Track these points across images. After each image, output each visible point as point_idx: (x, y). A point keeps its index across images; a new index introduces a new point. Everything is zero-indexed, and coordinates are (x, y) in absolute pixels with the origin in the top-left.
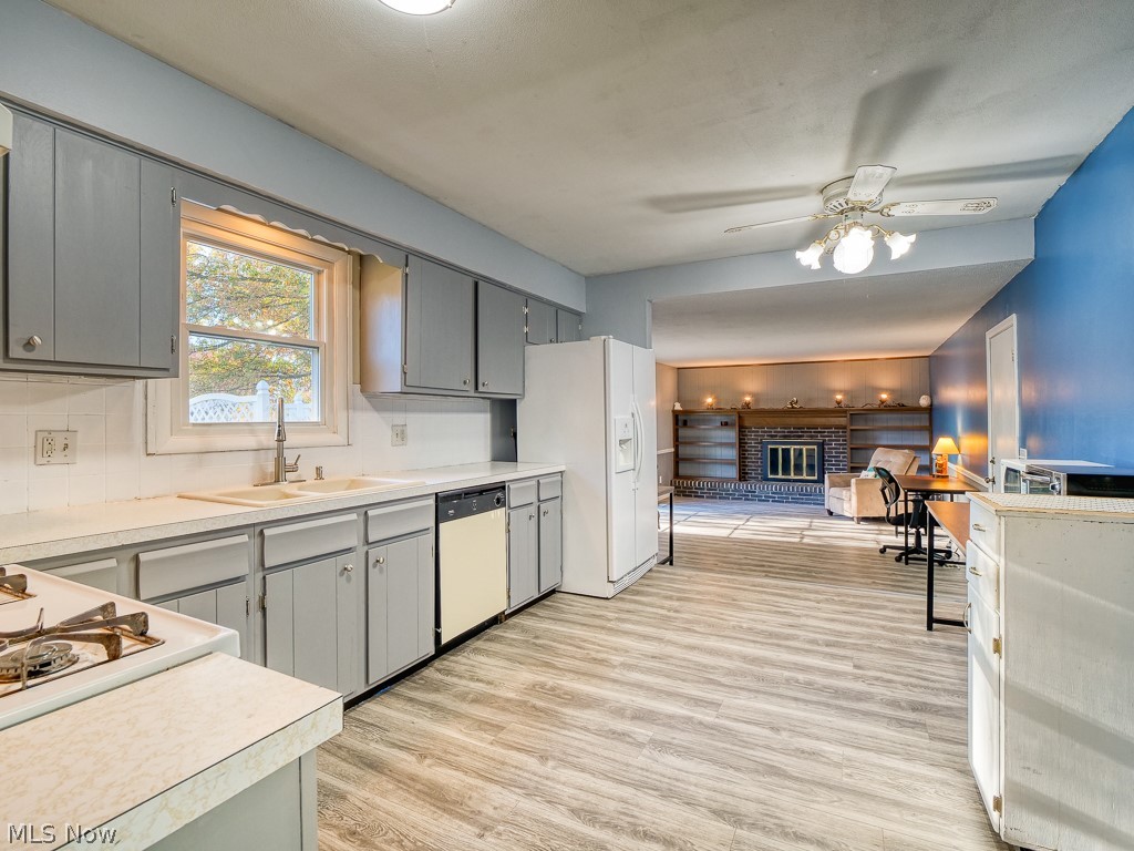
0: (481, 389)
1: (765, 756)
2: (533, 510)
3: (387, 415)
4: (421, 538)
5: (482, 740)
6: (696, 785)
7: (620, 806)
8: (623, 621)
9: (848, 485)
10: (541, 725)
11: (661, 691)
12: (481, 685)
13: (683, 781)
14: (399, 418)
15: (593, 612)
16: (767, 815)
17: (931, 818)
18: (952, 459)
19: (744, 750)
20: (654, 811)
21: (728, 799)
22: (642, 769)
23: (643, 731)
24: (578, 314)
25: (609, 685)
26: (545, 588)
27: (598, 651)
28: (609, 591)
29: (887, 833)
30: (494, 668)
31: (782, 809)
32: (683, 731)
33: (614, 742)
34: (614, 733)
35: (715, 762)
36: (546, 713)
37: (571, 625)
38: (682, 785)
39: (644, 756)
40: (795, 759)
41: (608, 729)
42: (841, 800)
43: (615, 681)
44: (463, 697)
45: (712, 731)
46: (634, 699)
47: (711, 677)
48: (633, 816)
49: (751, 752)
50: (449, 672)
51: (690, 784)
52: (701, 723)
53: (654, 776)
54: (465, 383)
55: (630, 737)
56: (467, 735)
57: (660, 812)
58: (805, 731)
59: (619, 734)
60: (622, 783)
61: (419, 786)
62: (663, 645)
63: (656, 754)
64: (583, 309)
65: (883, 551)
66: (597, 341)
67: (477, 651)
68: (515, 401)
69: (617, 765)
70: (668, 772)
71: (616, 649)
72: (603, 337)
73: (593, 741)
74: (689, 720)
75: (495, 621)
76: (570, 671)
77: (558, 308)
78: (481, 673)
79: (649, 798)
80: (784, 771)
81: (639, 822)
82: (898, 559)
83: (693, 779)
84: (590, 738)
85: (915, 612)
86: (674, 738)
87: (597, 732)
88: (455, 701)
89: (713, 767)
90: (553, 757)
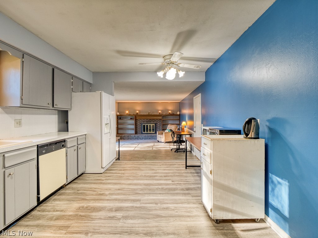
0: (55, 106)
1: (155, 212)
2: (76, 148)
3: (13, 115)
4: (31, 163)
5: (61, 234)
6: (138, 227)
8: (108, 180)
9: (163, 134)
10: (84, 222)
11: (122, 200)
12: (58, 212)
13: (134, 227)
14: (18, 117)
15: (97, 178)
16: (159, 230)
17: (196, 218)
18: (185, 127)
19: (149, 212)
21: (148, 229)
22: (121, 227)
23: (119, 214)
24: (90, 84)
25: (106, 202)
26: (79, 174)
27: (101, 191)
28: (102, 171)
29: (188, 225)
30: (63, 205)
31: (163, 227)
32: (131, 211)
33: (111, 221)
34: (110, 218)
35: (142, 218)
36: (85, 217)
37: (90, 184)
38: (134, 229)
39: (121, 222)
40: (163, 211)
41: (107, 217)
42: (176, 219)
43: (108, 200)
44: (51, 219)
45: (140, 209)
46: (115, 204)
47: (137, 192)
49: (151, 212)
50: (44, 211)
51: (136, 227)
52: (136, 207)
53: (125, 228)
54: (48, 104)
55: (116, 217)
56: (55, 233)
58: (164, 202)
59: (112, 217)
60: (115, 234)
62: (121, 185)
63: (125, 221)
64: (91, 82)
65: (171, 150)
66: (98, 93)
67: (55, 200)
68: (68, 111)
69: (113, 228)
70: (129, 226)
71: (107, 189)
72: (100, 91)
73: (103, 222)
74: (132, 207)
75: (61, 188)
76: (92, 200)
77: (83, 81)
78: (58, 208)
79: (125, 236)
80: (161, 215)
82: (175, 152)
83: (137, 226)
84: (102, 221)
85: (182, 165)
86: (129, 214)
87: (104, 219)
88: (48, 221)
89: (142, 220)
90: (90, 232)
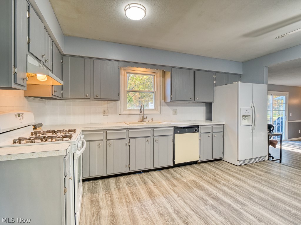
0: (196, 100)
2: (210, 135)
5: (169, 187)
6: (213, 221)
7: (186, 214)
8: (239, 174)
10: (185, 189)
11: (228, 194)
12: (180, 176)
13: (210, 218)
14: (175, 108)
15: (228, 168)
19: (240, 220)
20: (194, 220)
22: (201, 210)
23: (211, 202)
24: (240, 75)
25: (213, 187)
27: (219, 178)
28: (238, 164)
30: (186, 173)
32: (224, 207)
33: (200, 201)
34: (202, 199)
35: (225, 218)
36: (189, 188)
37: (218, 170)
39: (205, 207)
41: (201, 197)
43: (216, 187)
44: (173, 177)
45: (234, 211)
46: (217, 193)
47: (252, 197)
48: (187, 218)
50: (175, 171)
51: (211, 219)
52: (233, 208)
53: (203, 213)
54: (190, 99)
55: (206, 201)
56: (167, 185)
57: (196, 221)
59: (204, 200)
60: (192, 210)
61: (149, 190)
62: (243, 183)
63: (209, 208)
66: (235, 83)
67: (186, 169)
69: (195, 206)
70: (208, 214)
71: (225, 180)
72: (237, 82)
73: (195, 198)
74: (230, 205)
75: (196, 163)
76: (205, 180)
78: (182, 174)
79: (196, 217)
81: (188, 220)
83: (213, 219)
84: (195, 197)
86: (219, 207)
87: (198, 197)
88: (171, 177)
89: (224, 219)
90: (181, 197)
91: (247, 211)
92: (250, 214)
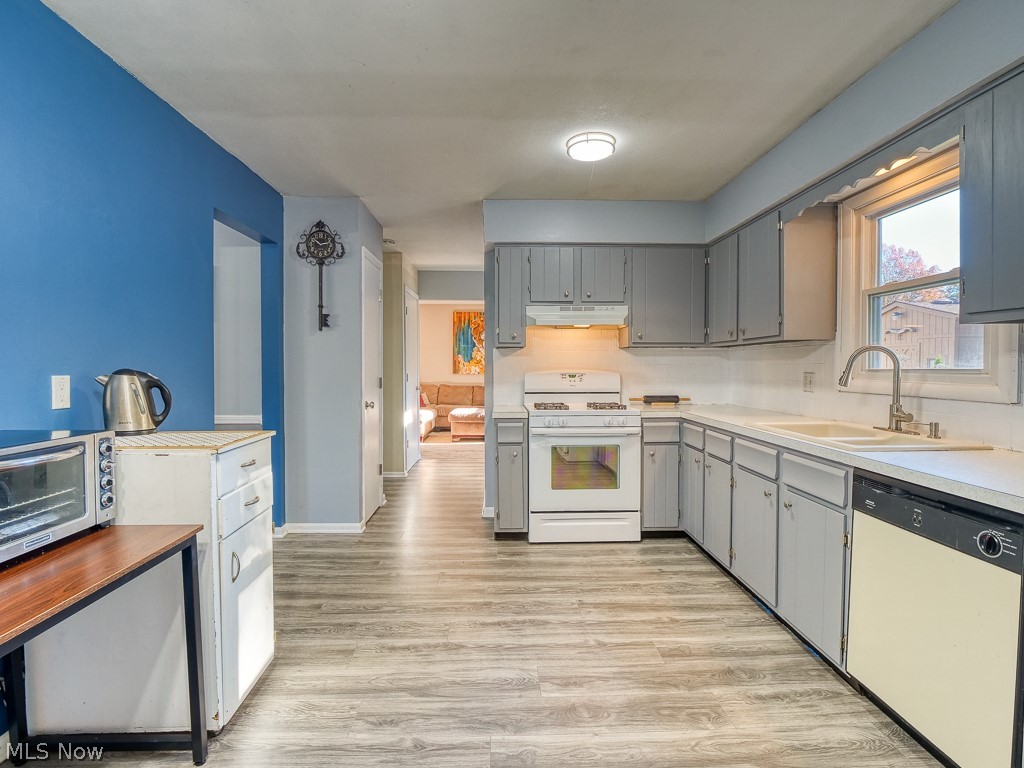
1: (429, 705)
6: (482, 660)
13: (492, 660)
19: (452, 705)
20: (501, 636)
23: (553, 695)
32: (516, 709)
33: (567, 675)
34: (575, 683)
35: (474, 684)
39: (534, 671)
41: (586, 686)
45: (487, 719)
49: (444, 705)
51: (486, 660)
52: (503, 727)
53: (516, 658)
55: (559, 685)
59: (570, 684)
63: (526, 676)
69: (548, 656)
70: (507, 664)
80: (412, 694)
83: (486, 664)
84: (591, 673)
86: (520, 697)
87: (590, 679)
89: (473, 679)
91: (467, 748)
92: (454, 747)
